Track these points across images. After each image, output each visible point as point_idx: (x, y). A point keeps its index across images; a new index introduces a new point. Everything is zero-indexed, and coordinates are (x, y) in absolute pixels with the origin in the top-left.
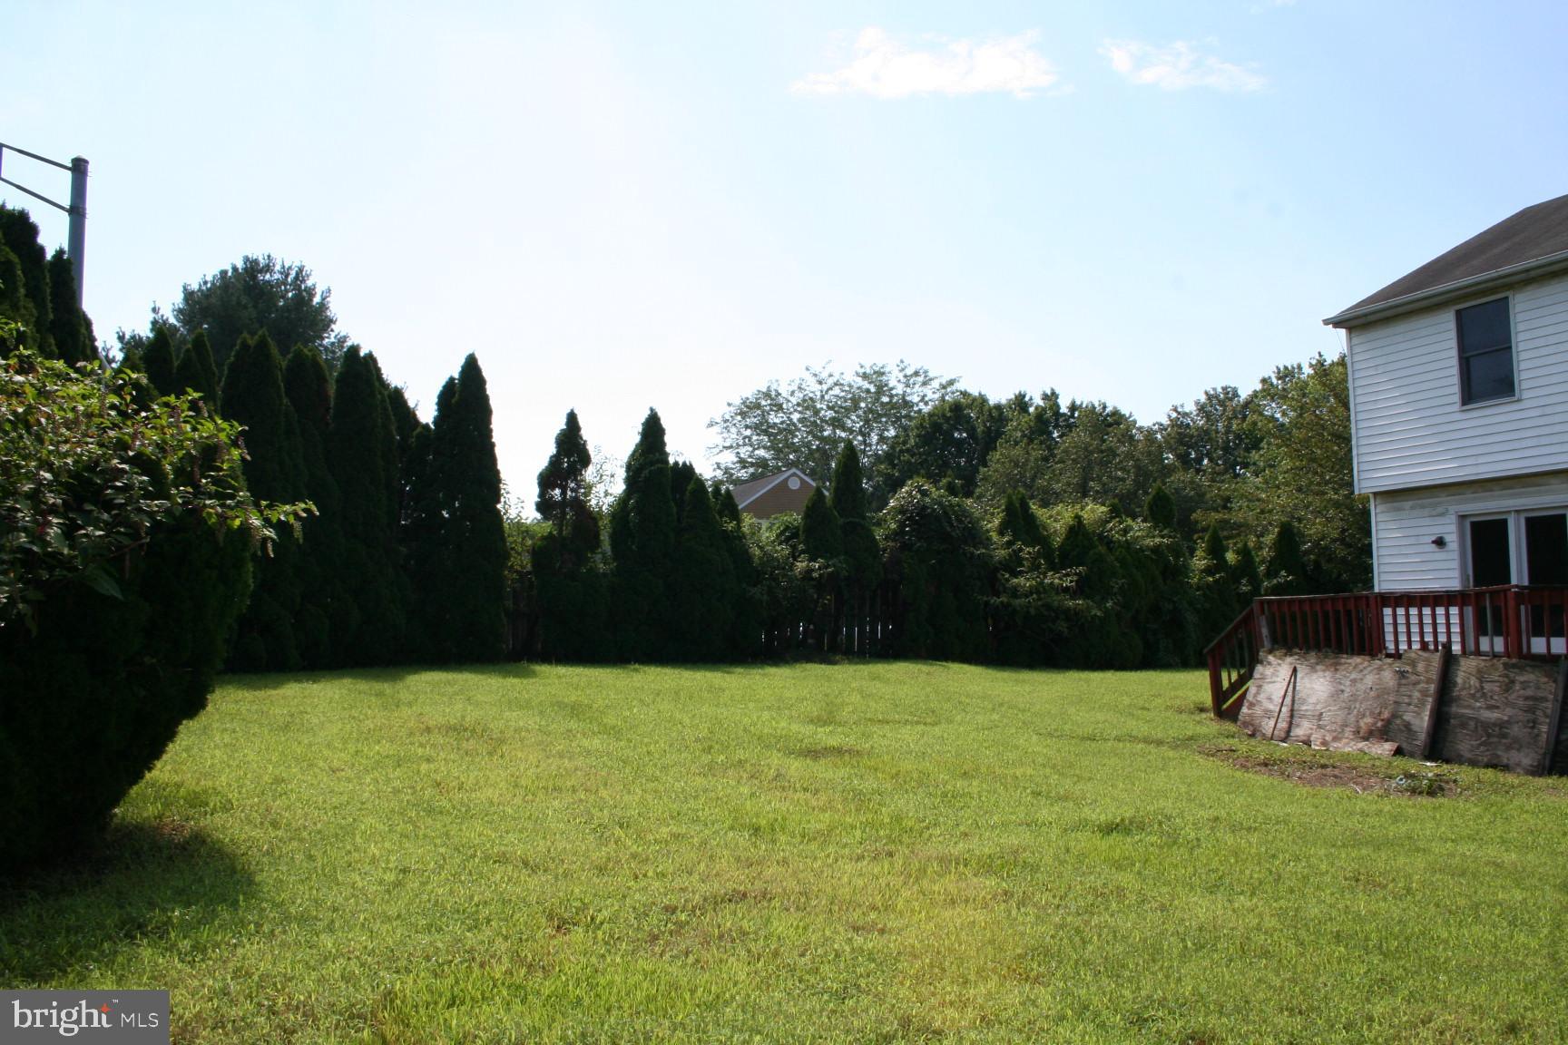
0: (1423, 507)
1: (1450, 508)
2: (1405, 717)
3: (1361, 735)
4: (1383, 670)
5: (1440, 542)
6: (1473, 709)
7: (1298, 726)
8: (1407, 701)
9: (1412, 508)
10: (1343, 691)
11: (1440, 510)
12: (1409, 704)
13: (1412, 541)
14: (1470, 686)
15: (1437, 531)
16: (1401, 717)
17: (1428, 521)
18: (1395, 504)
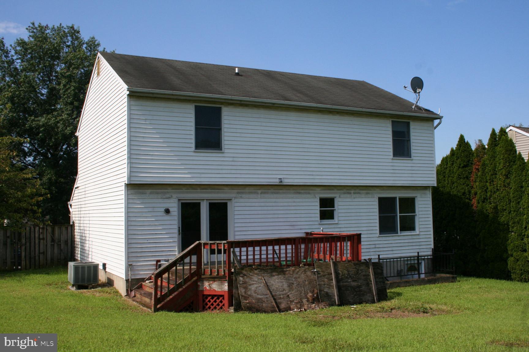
0: (157, 193)
1: (173, 195)
2: (325, 290)
3: (311, 301)
4: (306, 272)
5: (167, 211)
6: (348, 282)
7: (281, 303)
8: (323, 283)
9: (151, 193)
10: (293, 283)
11: (168, 196)
12: (324, 285)
13: (150, 210)
14: (345, 274)
15: (167, 206)
16: (323, 290)
17: (160, 201)
18: (140, 191)
